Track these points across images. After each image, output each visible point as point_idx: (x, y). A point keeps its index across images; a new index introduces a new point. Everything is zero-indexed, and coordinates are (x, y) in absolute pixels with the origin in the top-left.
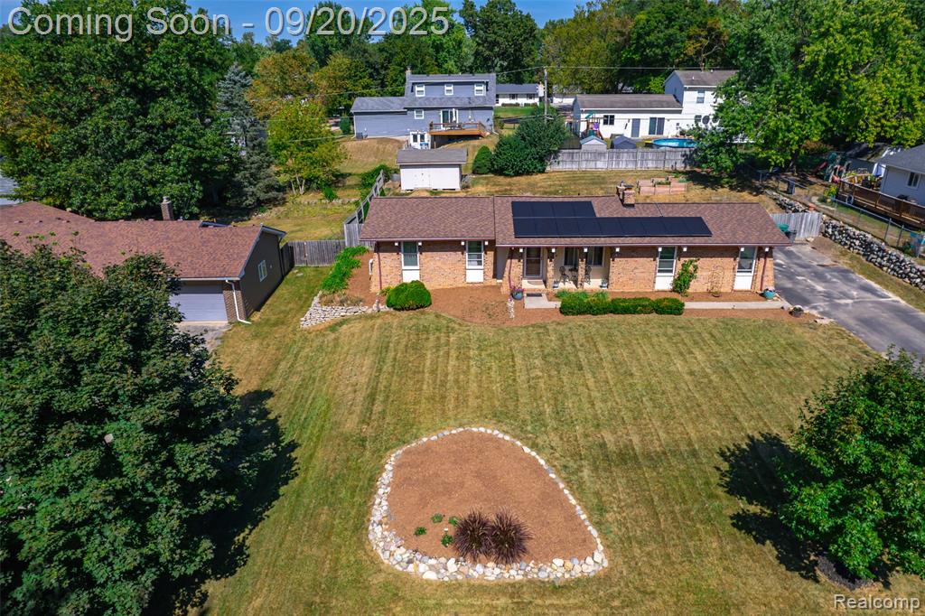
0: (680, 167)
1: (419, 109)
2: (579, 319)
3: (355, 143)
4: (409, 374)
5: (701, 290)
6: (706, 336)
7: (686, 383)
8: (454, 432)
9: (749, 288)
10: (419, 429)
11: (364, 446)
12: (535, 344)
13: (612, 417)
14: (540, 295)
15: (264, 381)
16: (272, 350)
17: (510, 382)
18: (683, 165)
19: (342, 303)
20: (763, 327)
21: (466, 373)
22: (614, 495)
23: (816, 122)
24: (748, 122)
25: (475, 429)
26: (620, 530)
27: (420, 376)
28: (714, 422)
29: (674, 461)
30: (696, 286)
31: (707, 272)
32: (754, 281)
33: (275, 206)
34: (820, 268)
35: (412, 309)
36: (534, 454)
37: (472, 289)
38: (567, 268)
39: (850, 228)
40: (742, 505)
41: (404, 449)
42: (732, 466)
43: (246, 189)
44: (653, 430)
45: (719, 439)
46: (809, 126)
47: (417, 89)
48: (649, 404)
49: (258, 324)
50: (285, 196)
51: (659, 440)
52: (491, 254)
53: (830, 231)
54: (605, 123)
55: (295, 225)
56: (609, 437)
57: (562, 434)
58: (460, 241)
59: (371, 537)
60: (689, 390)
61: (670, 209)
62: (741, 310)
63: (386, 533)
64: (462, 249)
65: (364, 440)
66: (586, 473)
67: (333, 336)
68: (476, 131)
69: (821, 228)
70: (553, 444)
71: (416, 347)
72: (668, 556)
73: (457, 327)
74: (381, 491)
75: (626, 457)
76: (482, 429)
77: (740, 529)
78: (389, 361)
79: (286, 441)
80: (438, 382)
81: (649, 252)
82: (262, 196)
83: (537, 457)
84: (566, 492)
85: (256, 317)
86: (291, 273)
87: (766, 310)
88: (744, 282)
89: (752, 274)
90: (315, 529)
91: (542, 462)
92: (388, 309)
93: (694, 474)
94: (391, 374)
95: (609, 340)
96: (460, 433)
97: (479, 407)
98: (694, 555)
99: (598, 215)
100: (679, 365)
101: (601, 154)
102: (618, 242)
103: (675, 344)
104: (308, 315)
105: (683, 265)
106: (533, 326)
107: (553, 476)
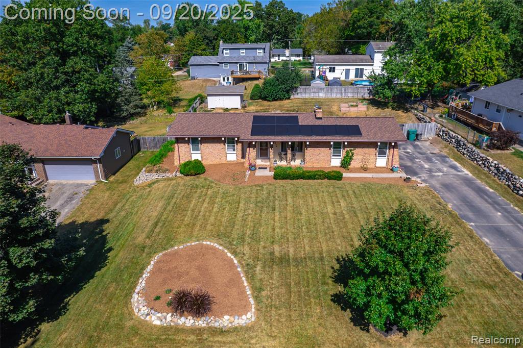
0: (367, 96)
1: (226, 63)
2: (282, 182)
3: (190, 81)
4: (180, 212)
5: (357, 167)
6: (351, 192)
7: (330, 219)
8: (193, 244)
9: (385, 166)
10: (175, 242)
11: (144, 251)
12: (253, 196)
13: (283, 237)
14: (266, 168)
15: (107, 214)
16: (115, 197)
17: (233, 217)
18: (368, 95)
19: (157, 171)
20: (386, 188)
21: (210, 211)
22: (270, 281)
23: (436, 72)
24: (400, 71)
25: (204, 243)
26: (267, 300)
27: (185, 212)
28: (338, 241)
29: (309, 263)
30: (354, 164)
31: (360, 156)
32: (387, 162)
33: (140, 117)
34: (430, 155)
35: (193, 175)
36: (232, 257)
37: (230, 164)
38: (283, 153)
39: (451, 132)
40: (340, 289)
41: (164, 252)
42: (341, 267)
43: (123, 107)
44: (303, 245)
45: (339, 251)
46: (432, 74)
47: (225, 51)
48: (305, 230)
49: (112, 182)
50: (146, 111)
51: (304, 251)
52: (240, 145)
53: (441, 133)
54: (330, 71)
55: (149, 128)
56: (277, 248)
57: (251, 246)
58: (222, 138)
59: (132, 300)
60: (330, 223)
61: (342, 120)
62: (377, 178)
63: (140, 298)
64: (224, 142)
65: (144, 247)
66: (258, 268)
67: (149, 190)
68: (257, 75)
69: (436, 132)
70: (245, 252)
71: (188, 197)
72: (290, 316)
73: (214, 185)
74: (144, 276)
75: (284, 260)
76: (208, 243)
77: (335, 302)
78: (172, 204)
79: (108, 247)
80: (194, 216)
81: (326, 145)
82: (132, 111)
83: (234, 259)
84: (244, 279)
85: (112, 178)
86: (138, 154)
87: (391, 178)
88: (382, 162)
89: (386, 158)
90: (106, 295)
91: (236, 262)
92: (180, 175)
93: (318, 271)
94: (170, 211)
95: (295, 194)
96: (196, 245)
97: (212, 230)
98: (304, 316)
99: (300, 124)
100: (330, 208)
101: (322, 89)
102: (308, 139)
103: (331, 197)
104: (138, 177)
105: (346, 152)
106: (255, 186)
107: (239, 269)
